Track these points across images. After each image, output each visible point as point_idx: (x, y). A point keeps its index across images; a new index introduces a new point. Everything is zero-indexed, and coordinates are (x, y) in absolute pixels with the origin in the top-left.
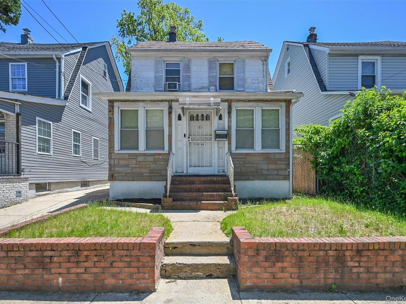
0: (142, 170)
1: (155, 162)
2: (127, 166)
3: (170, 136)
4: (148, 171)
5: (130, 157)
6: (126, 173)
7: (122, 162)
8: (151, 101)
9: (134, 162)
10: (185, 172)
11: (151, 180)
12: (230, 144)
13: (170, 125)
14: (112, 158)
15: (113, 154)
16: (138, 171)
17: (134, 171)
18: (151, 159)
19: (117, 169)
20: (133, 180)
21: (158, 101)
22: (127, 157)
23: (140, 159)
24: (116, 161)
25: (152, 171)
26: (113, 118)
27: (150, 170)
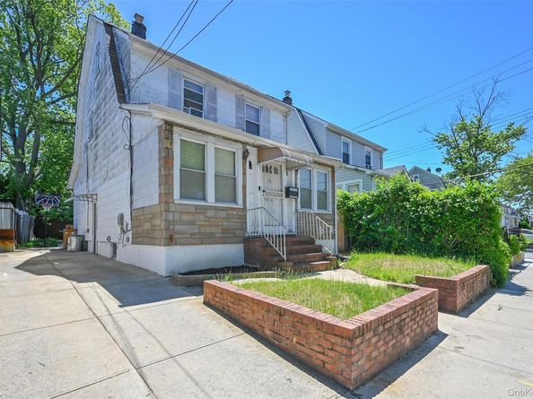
0: (213, 230)
1: (228, 218)
2: (192, 223)
3: (244, 187)
4: (220, 231)
5: (198, 211)
6: (192, 234)
7: (185, 217)
8: (224, 138)
9: (202, 217)
10: (260, 232)
11: (224, 243)
12: (296, 202)
13: (244, 173)
14: (171, 209)
15: (171, 205)
16: (208, 230)
17: (203, 230)
18: (224, 214)
19: (178, 227)
20: (202, 244)
21: (232, 140)
22: (193, 210)
23: (210, 213)
24: (177, 215)
25: (225, 231)
26: (172, 149)
27: (223, 230)
